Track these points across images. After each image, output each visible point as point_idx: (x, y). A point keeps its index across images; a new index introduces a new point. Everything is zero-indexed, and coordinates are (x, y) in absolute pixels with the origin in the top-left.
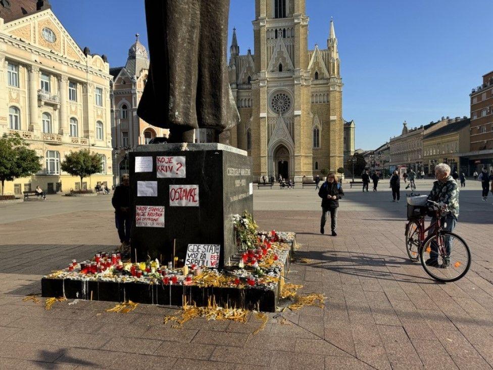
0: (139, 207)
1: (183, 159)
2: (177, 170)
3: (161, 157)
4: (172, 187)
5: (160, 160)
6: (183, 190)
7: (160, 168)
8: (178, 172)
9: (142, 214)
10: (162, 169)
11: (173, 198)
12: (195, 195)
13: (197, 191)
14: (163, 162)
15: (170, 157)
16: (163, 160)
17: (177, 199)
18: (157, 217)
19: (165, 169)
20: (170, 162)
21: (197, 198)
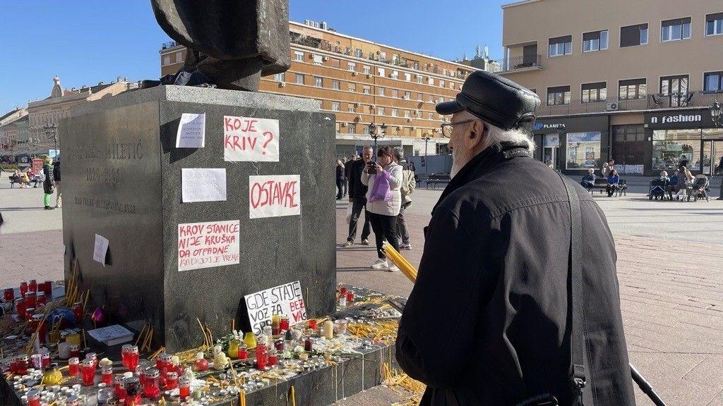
0: (185, 226)
1: (274, 125)
2: (265, 146)
3: (233, 118)
4: (253, 179)
5: (231, 123)
6: (274, 185)
7: (231, 140)
8: (266, 150)
9: (192, 241)
10: (236, 143)
11: (255, 203)
12: (294, 194)
13: (297, 187)
14: (236, 129)
15: (251, 119)
16: (237, 124)
17: (262, 204)
18: (225, 244)
19: (240, 142)
20: (250, 129)
21: (297, 199)
